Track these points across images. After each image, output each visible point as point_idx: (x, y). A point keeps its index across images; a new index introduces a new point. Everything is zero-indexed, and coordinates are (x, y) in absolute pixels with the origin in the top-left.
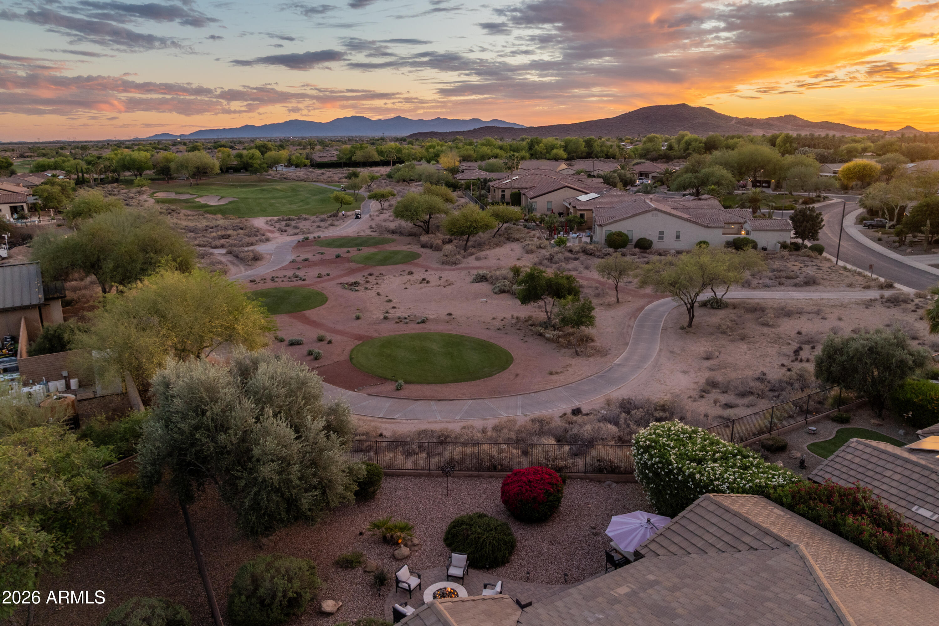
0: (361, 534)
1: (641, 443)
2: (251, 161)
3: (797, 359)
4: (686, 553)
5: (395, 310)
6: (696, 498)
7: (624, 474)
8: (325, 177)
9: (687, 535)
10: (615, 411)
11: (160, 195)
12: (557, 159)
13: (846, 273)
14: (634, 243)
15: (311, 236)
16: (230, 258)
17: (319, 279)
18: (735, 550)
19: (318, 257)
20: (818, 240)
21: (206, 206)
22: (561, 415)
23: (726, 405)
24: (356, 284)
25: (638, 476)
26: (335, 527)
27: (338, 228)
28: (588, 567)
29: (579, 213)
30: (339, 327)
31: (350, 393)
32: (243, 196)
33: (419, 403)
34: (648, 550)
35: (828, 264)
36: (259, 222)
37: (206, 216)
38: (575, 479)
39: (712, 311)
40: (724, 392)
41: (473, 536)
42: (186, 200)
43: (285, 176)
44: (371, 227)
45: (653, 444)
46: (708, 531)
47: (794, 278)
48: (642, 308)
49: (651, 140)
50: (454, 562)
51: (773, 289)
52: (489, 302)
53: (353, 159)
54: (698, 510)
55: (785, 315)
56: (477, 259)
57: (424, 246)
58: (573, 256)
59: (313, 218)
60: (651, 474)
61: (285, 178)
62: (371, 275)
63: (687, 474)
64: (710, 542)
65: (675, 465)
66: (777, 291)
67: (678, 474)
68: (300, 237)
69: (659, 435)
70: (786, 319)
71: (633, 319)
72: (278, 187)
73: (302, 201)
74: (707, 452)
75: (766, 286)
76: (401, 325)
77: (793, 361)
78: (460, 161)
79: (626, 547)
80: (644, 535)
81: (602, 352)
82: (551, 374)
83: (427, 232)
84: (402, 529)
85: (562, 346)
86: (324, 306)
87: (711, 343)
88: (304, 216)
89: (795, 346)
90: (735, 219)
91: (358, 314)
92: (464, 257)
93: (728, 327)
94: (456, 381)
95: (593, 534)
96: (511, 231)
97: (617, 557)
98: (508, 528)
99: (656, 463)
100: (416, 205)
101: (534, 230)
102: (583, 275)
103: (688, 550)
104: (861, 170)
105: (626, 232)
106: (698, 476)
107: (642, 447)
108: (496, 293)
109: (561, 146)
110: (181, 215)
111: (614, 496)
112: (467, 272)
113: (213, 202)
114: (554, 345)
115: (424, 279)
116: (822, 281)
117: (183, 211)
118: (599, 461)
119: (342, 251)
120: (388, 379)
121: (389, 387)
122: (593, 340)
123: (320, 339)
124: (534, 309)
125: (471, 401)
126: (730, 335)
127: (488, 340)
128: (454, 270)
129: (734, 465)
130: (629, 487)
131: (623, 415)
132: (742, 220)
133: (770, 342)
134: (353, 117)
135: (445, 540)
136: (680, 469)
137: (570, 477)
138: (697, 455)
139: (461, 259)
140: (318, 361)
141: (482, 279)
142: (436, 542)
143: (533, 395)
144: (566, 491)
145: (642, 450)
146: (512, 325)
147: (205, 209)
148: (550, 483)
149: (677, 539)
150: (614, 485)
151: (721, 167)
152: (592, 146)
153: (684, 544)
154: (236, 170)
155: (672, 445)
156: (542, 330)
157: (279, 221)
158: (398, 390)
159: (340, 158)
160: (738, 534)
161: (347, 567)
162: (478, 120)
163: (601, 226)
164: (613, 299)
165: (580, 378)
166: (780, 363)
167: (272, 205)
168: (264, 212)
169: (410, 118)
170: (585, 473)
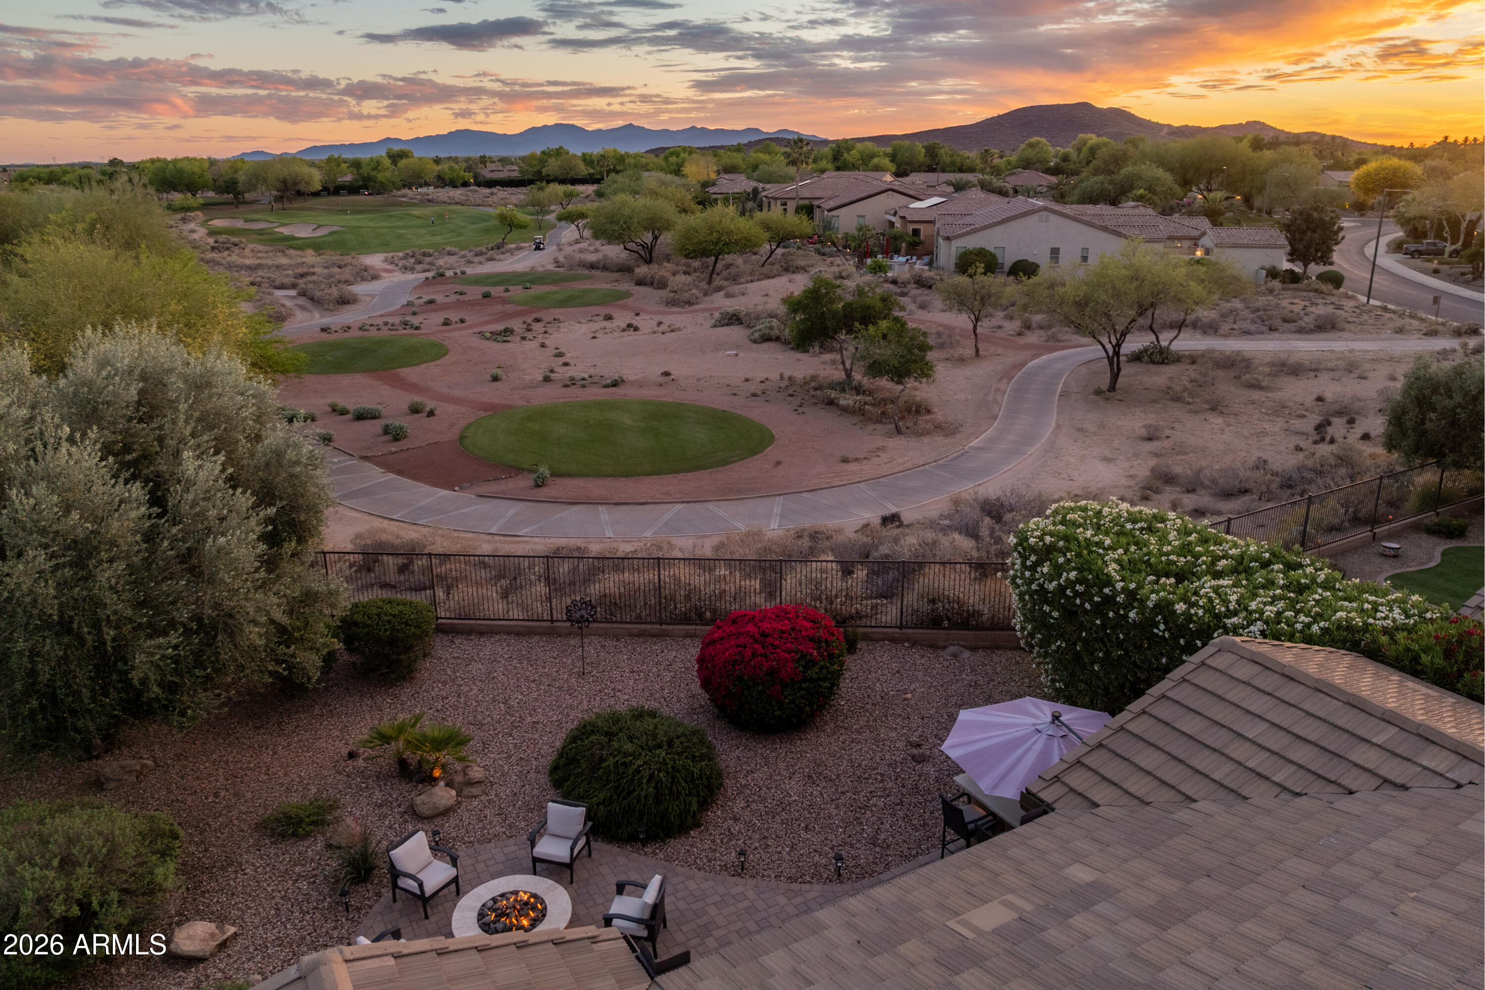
0: (352, 755)
1: (1032, 541)
2: (374, 173)
3: (1323, 440)
4: (1180, 798)
5: (567, 368)
6: (1175, 663)
7: (987, 629)
8: (495, 199)
9: (1179, 748)
10: (971, 514)
11: (218, 223)
12: (878, 169)
13: (1388, 315)
14: (1006, 268)
15: (450, 273)
16: (302, 301)
17: (444, 328)
18: (1332, 788)
19: (453, 298)
20: (1332, 264)
21: (292, 238)
22: (858, 527)
23: (1196, 511)
24: (508, 331)
25: (1023, 629)
26: (300, 741)
27: (500, 264)
28: (899, 838)
29: (911, 227)
30: (456, 393)
31: (444, 492)
32: (355, 224)
33: (575, 508)
34: (1064, 790)
35: (1352, 303)
36: (374, 260)
37: (288, 252)
38: (878, 641)
39: (1153, 368)
40: (1188, 492)
41: (611, 761)
42: (261, 230)
43: (430, 197)
44: (556, 261)
45: (1061, 543)
46: (1240, 735)
47: (1294, 321)
48: (1023, 364)
49: (1032, 146)
50: (551, 825)
51: (1259, 336)
52: (741, 355)
53: (544, 171)
54: (1204, 679)
55: (1288, 373)
56: (728, 296)
57: (640, 283)
58: (899, 290)
59: (463, 252)
60: (1055, 614)
61: (429, 201)
62: (538, 320)
63: (1150, 604)
64: (1251, 764)
65: (1119, 585)
66: (1267, 340)
67: (1128, 607)
68: (431, 274)
69: (1075, 524)
70: (1292, 379)
71: (1005, 381)
72: (415, 213)
73: (451, 231)
74: (1197, 557)
75: (1247, 333)
76: (574, 391)
77: (1315, 443)
78: (718, 173)
79: (995, 787)
80: (1045, 754)
81: (946, 429)
82: (845, 460)
83: (649, 261)
84: (439, 744)
85: (869, 419)
86: (438, 362)
87: (1153, 415)
88: (449, 248)
89: (1316, 419)
90: (1185, 232)
91: (499, 371)
92: (705, 295)
93: (1186, 389)
94: (657, 472)
95: (913, 757)
96: (793, 257)
97: (971, 813)
98: (702, 742)
99: (1071, 584)
100: (627, 211)
101: (831, 256)
102: (915, 317)
103: (1183, 788)
104: (1390, 176)
105: (992, 250)
106: (1180, 607)
107: (1033, 550)
108: (755, 342)
109: (886, 154)
110: (247, 250)
111: (967, 677)
112: (707, 314)
113: (304, 232)
114: (855, 419)
115: (630, 326)
116: (1347, 326)
117: (251, 246)
118: (933, 601)
119: (497, 291)
120: (523, 470)
121: (523, 483)
122: (929, 412)
123: (415, 410)
124: (823, 366)
125: (679, 507)
126: (1189, 403)
127: (731, 410)
128: (686, 313)
129: (1270, 584)
130: (1000, 659)
131: (987, 520)
132: (1196, 233)
133: (1267, 414)
134: (557, 126)
135: (554, 769)
136: (1131, 595)
137: (866, 637)
138: (1175, 563)
139: (700, 295)
140: (398, 443)
141: (733, 319)
142: (533, 775)
143: (805, 495)
144: (853, 664)
145: (1033, 558)
146: (780, 390)
147: (290, 243)
148: (812, 640)
149: (1149, 759)
150: (967, 654)
151: (1154, 166)
152: (936, 156)
153: (1172, 773)
154: (353, 189)
155: (1108, 542)
156: (833, 394)
157: (406, 257)
158: (538, 486)
159: (522, 172)
160: (1335, 742)
161: (283, 836)
162: (757, 131)
163: (948, 238)
164: (969, 352)
165: (901, 468)
166: (1292, 446)
167: (400, 236)
168: (384, 246)
169: (647, 126)
170: (901, 627)
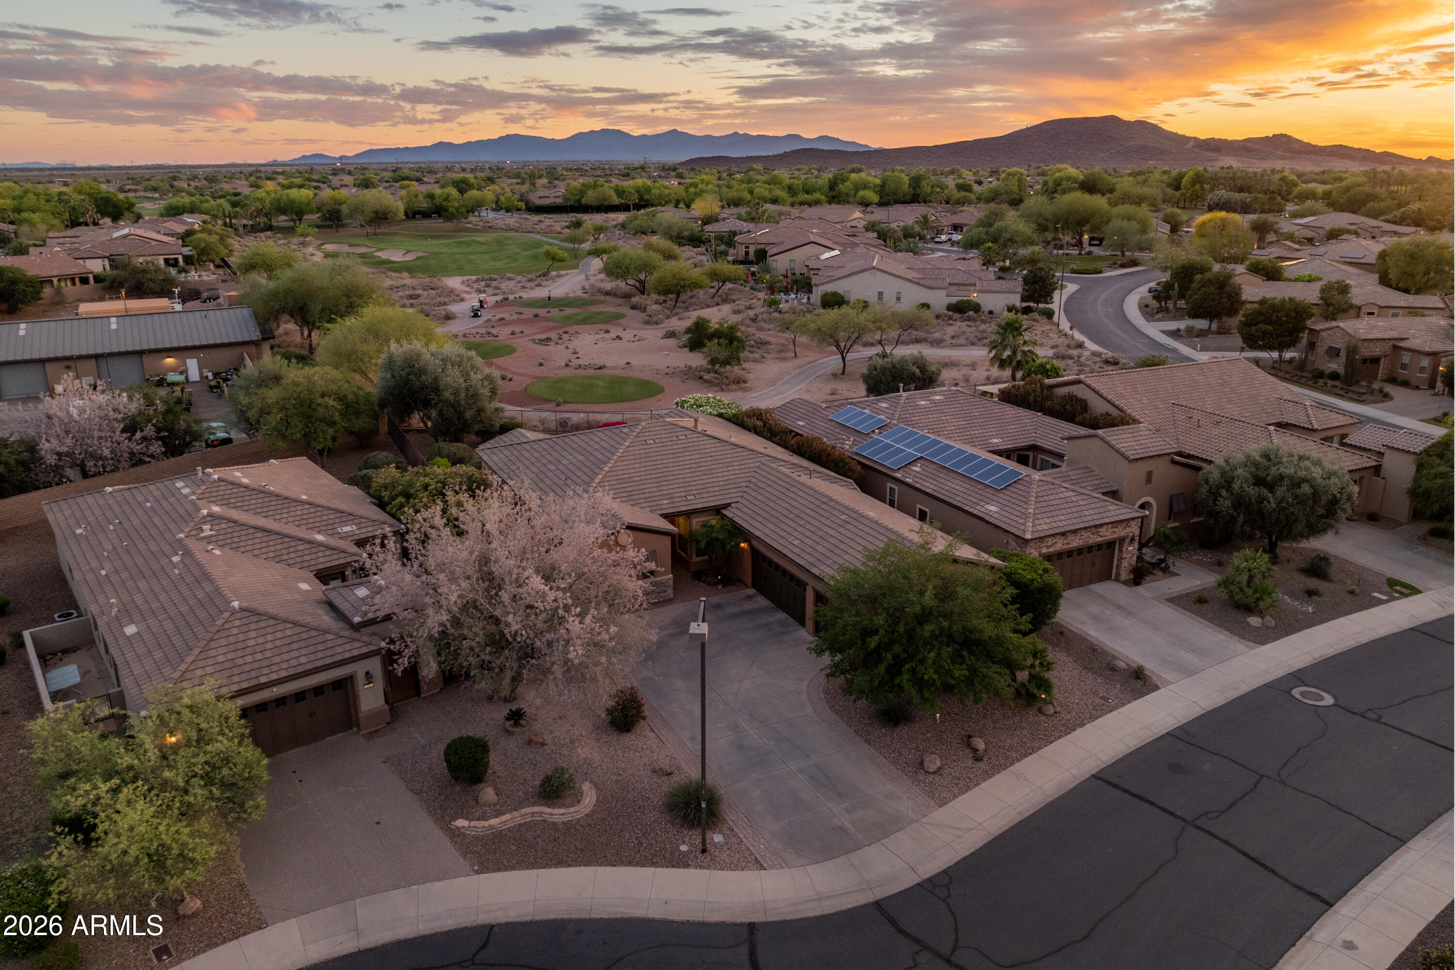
2: (445, 203)
5: (578, 360)
8: (543, 226)
11: (329, 247)
12: (865, 204)
14: (852, 304)
15: (511, 297)
17: (512, 336)
21: (389, 262)
24: (549, 339)
30: (521, 371)
31: (520, 409)
32: (435, 250)
36: (454, 282)
37: (389, 274)
42: (364, 254)
43: (490, 224)
44: (583, 288)
48: (814, 361)
53: (583, 201)
57: (634, 308)
59: (519, 278)
61: (490, 227)
62: (566, 333)
68: (499, 298)
71: (797, 369)
72: (480, 239)
73: (509, 257)
75: (955, 346)
76: (580, 371)
83: (641, 292)
85: (713, 384)
86: (512, 356)
91: (543, 362)
92: (667, 318)
96: (732, 292)
101: (757, 291)
105: (842, 293)
108: (680, 347)
112: (662, 330)
113: (397, 256)
114: (708, 385)
115: (618, 337)
119: (542, 312)
120: (551, 400)
121: (552, 405)
123: (503, 378)
127: (651, 380)
128: (651, 329)
134: (604, 131)
139: (664, 318)
141: (672, 334)
146: (682, 372)
147: (388, 266)
152: (918, 184)
154: (426, 215)
156: (703, 374)
157: (478, 280)
158: (557, 406)
159: (566, 200)
162: (797, 137)
164: (792, 354)
167: (470, 261)
169: (690, 132)
